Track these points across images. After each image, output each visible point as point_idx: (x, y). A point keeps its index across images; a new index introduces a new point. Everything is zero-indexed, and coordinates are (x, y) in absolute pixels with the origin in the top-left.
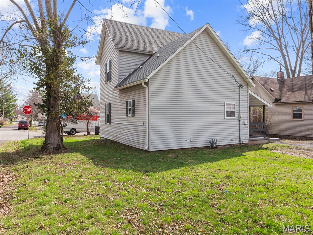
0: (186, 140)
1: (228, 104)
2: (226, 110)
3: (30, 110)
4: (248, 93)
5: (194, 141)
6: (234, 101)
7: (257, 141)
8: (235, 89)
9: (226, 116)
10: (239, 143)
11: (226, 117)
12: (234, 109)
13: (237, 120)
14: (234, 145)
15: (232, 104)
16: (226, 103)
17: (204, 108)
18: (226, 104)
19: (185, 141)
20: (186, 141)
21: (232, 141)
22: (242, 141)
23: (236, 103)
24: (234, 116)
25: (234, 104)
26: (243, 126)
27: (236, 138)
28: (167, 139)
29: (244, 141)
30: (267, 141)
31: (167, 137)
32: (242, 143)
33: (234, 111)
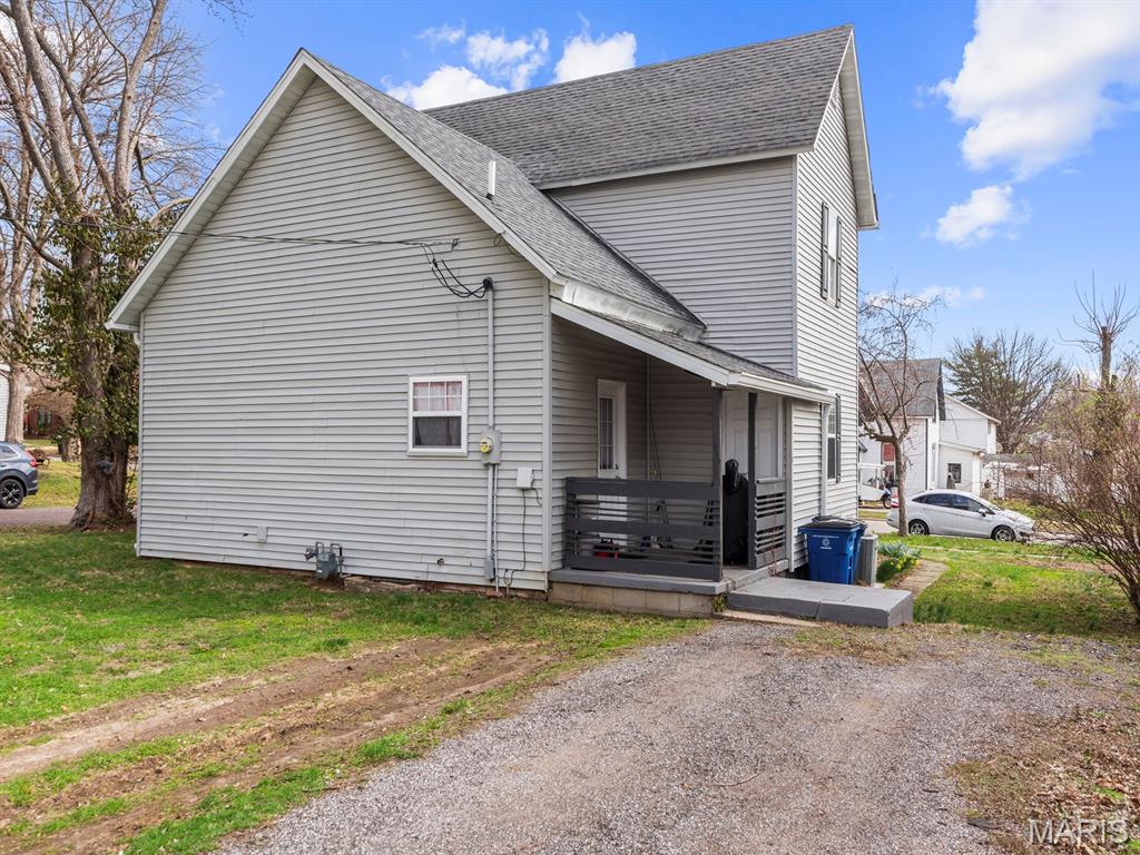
0: (246, 535)
2: (412, 414)
5: (269, 540)
6: (461, 369)
9: (415, 444)
10: (485, 583)
11: (412, 449)
12: (459, 408)
13: (478, 465)
14: (464, 589)
16: (412, 380)
18: (415, 384)
19: (241, 538)
20: (246, 538)
21: (444, 569)
22: (501, 574)
23: (473, 377)
24: (458, 444)
25: (460, 382)
26: (508, 496)
27: (462, 553)
28: (185, 520)
29: (516, 575)
30: (694, 605)
31: (186, 516)
32: (502, 584)
33: (459, 418)
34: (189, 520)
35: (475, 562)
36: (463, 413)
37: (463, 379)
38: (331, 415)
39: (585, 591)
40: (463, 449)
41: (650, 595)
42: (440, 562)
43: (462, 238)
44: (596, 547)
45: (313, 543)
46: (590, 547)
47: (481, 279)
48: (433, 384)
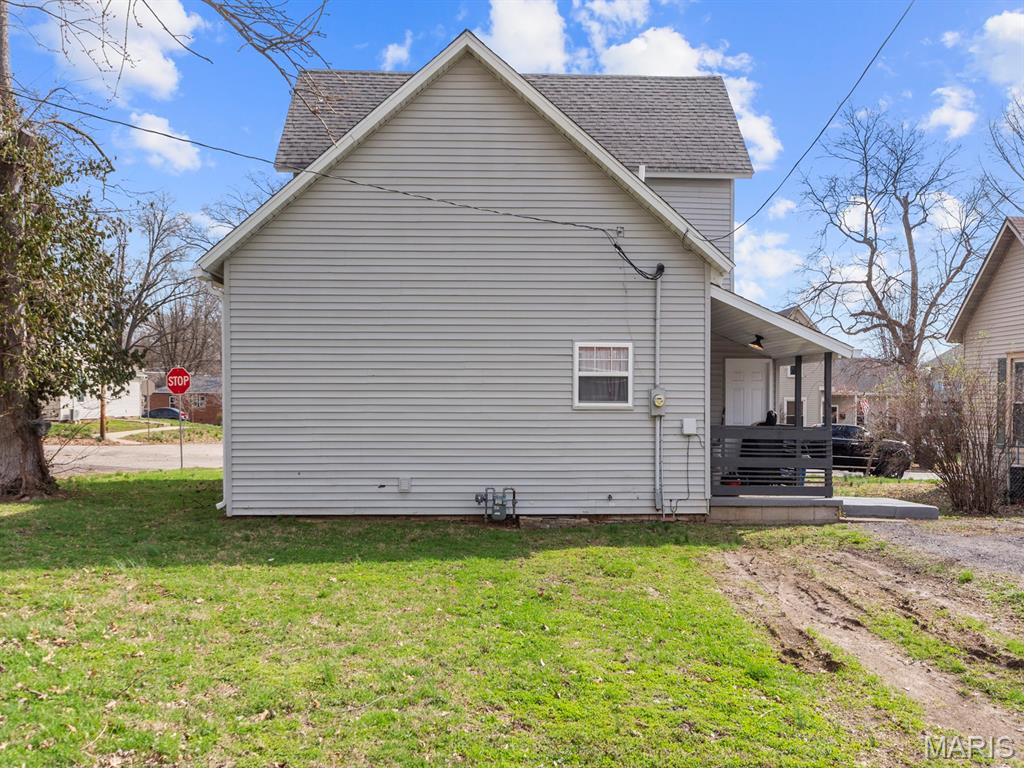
0: (383, 486)
1: (592, 349)
2: (577, 374)
3: (185, 380)
4: (708, 302)
5: (414, 490)
6: (625, 337)
7: (765, 510)
8: (629, 286)
9: (580, 399)
10: (653, 512)
11: (577, 403)
12: (627, 370)
13: (645, 417)
14: (627, 519)
15: (614, 348)
16: (578, 345)
17: (467, 366)
18: (581, 348)
19: (376, 489)
20: (382, 490)
21: (612, 504)
22: (666, 503)
23: (639, 344)
24: (625, 399)
25: (627, 349)
26: (672, 441)
27: (629, 489)
28: (298, 476)
29: (680, 504)
30: (825, 514)
31: (299, 472)
32: (668, 511)
33: (627, 378)
34: (302, 475)
35: (641, 496)
36: (629, 374)
37: (629, 345)
38: (486, 373)
39: (737, 512)
40: (630, 404)
41: (791, 510)
42: (610, 498)
43: (626, 227)
44: (723, 478)
45: (483, 490)
46: (719, 478)
47: (655, 264)
48: (599, 349)
